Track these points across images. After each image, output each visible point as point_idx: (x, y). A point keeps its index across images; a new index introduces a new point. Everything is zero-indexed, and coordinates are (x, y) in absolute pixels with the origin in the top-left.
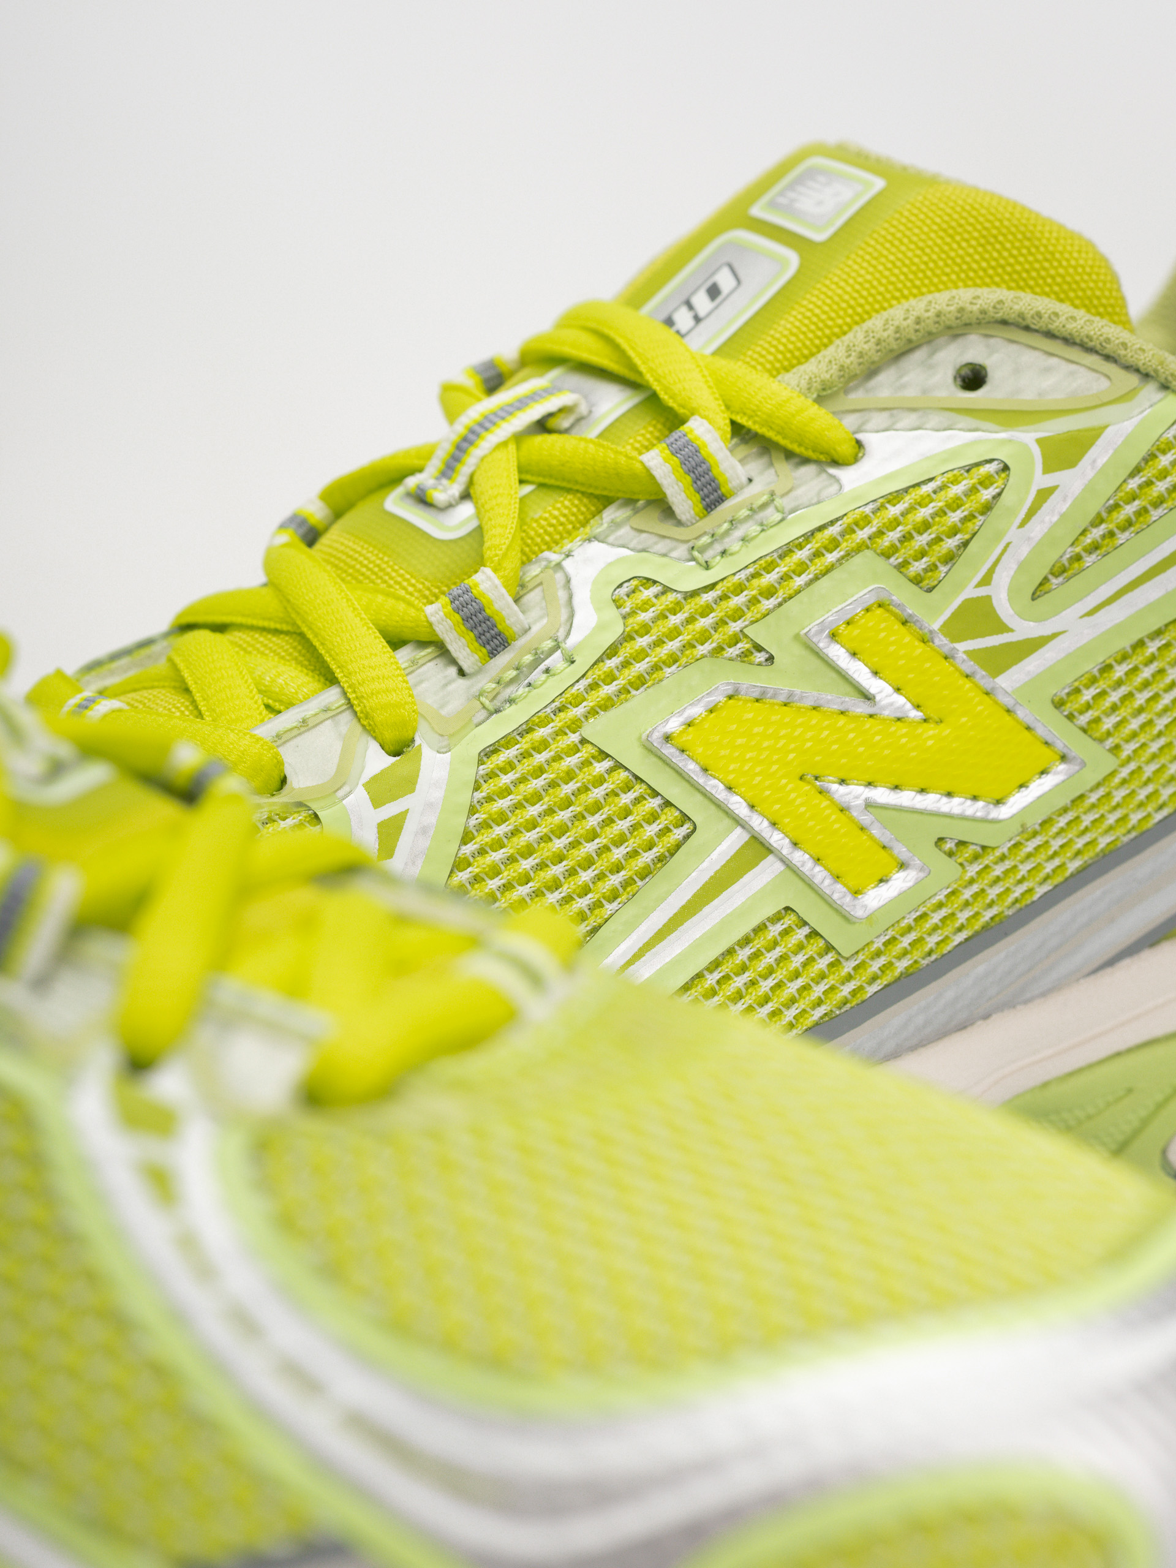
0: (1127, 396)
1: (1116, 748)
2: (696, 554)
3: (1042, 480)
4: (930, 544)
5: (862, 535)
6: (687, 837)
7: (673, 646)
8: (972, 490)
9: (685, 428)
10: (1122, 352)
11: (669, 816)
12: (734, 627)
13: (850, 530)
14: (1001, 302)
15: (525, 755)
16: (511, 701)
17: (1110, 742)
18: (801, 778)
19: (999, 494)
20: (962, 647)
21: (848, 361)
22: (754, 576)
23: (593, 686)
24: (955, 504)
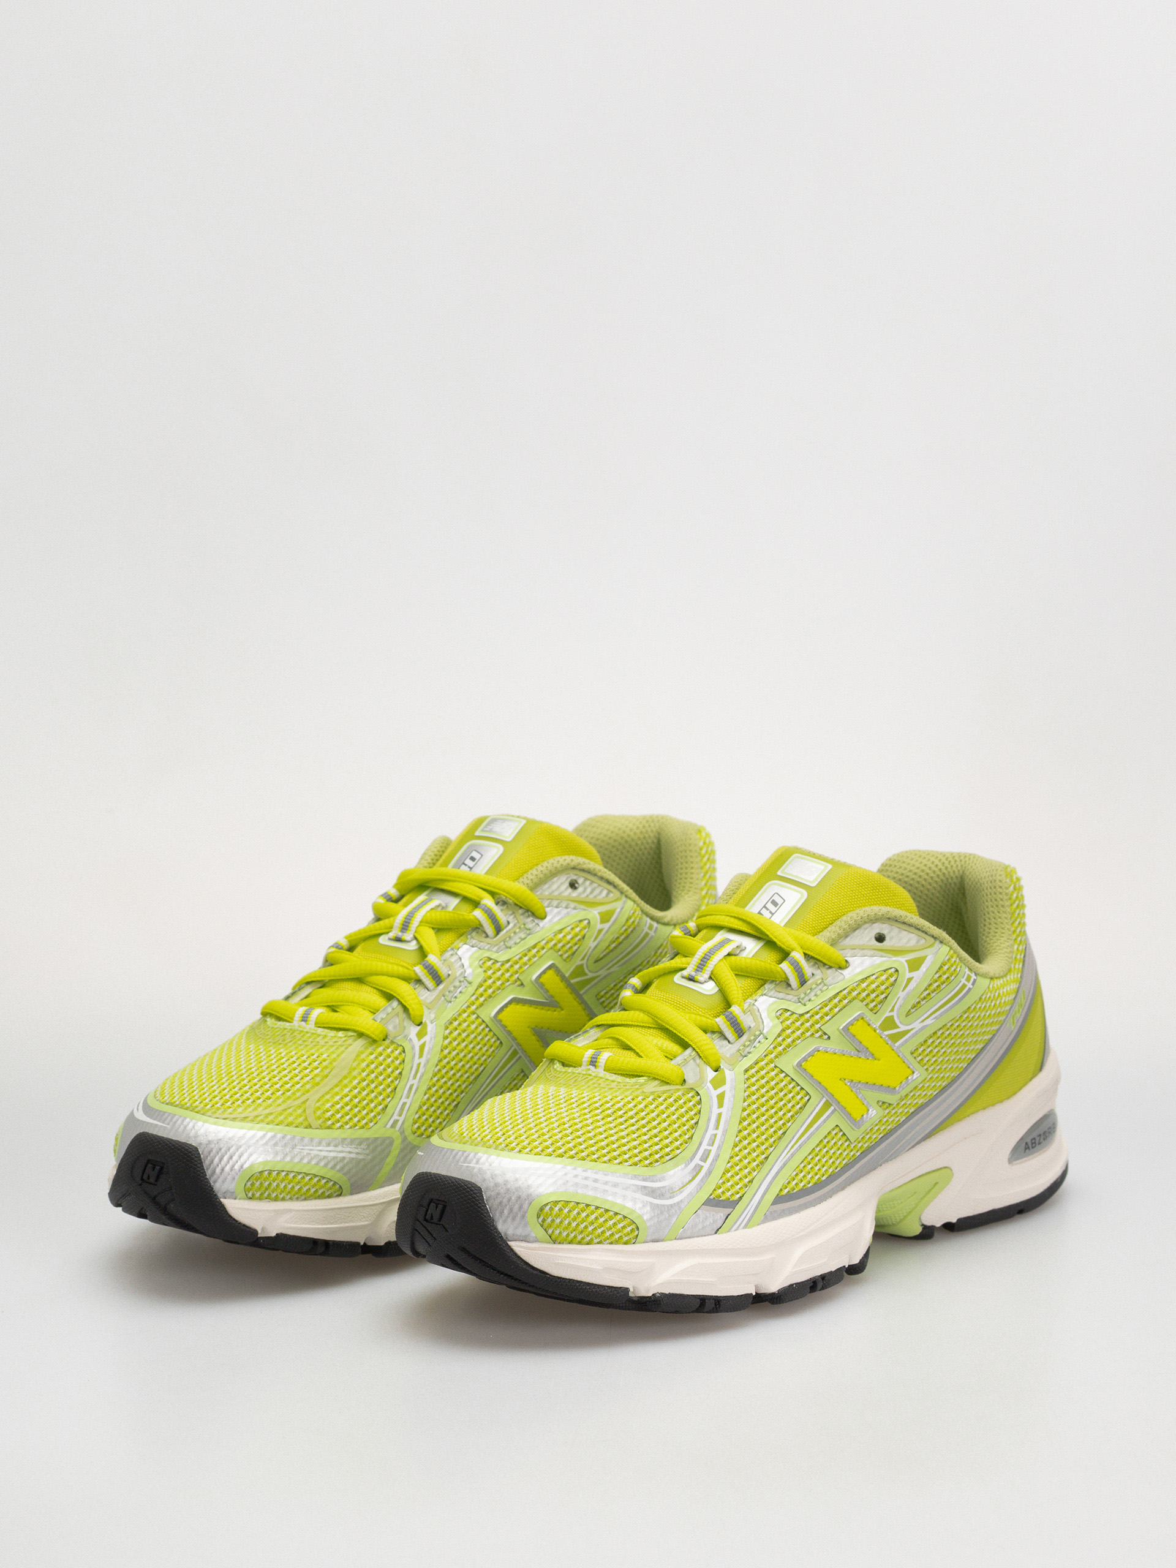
0: (931, 946)
1: (927, 1069)
2: (800, 1000)
3: (908, 975)
4: (875, 997)
5: (854, 994)
6: (808, 1100)
7: (798, 1033)
8: (887, 979)
9: (790, 955)
10: (928, 930)
11: (802, 1093)
12: (817, 1026)
13: (850, 993)
14: (888, 911)
15: (757, 1072)
16: (749, 1053)
17: (925, 1067)
18: (840, 1079)
19: (896, 980)
20: (887, 1033)
21: (840, 931)
22: (822, 1008)
23: (775, 1048)
24: (882, 983)
